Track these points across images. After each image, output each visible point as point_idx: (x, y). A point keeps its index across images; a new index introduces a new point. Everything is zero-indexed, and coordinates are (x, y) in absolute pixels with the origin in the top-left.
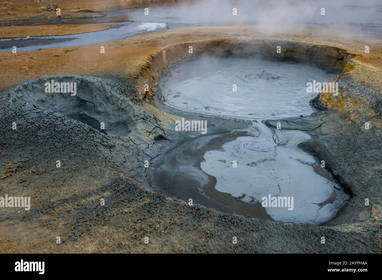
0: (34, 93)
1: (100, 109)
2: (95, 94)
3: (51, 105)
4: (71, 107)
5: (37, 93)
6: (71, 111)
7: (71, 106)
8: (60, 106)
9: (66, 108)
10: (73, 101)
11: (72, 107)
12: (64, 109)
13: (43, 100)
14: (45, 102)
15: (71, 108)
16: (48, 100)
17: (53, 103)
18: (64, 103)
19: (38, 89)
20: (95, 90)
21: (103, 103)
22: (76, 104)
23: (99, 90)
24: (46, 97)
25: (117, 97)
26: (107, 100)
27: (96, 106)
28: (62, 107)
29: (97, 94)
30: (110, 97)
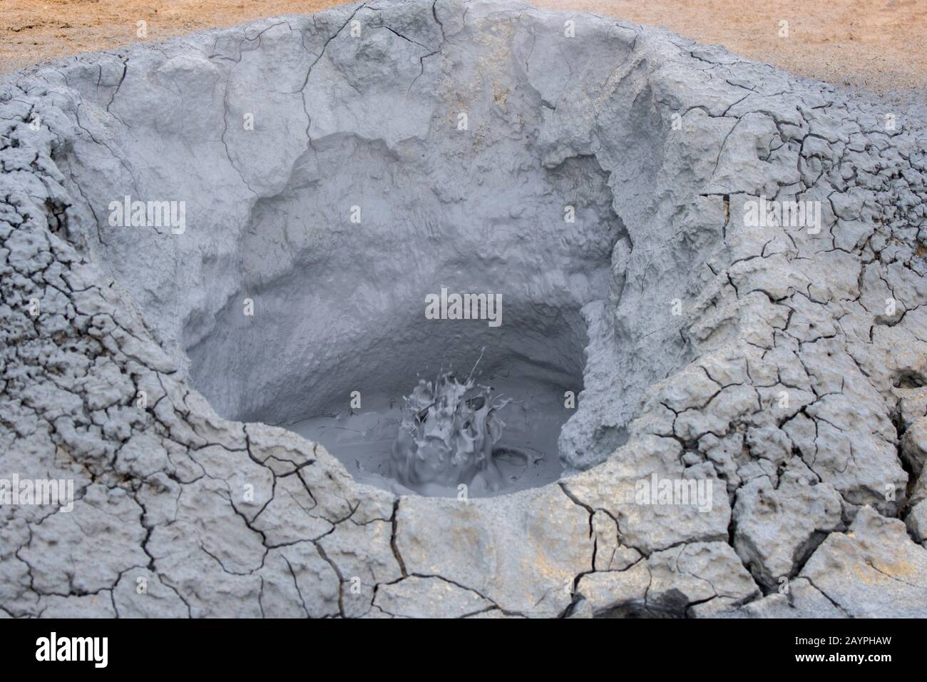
0: (356, 86)
1: (630, 308)
3: (436, 193)
4: (566, 248)
5: (373, 90)
6: (556, 278)
7: (568, 242)
8: (496, 221)
9: (533, 251)
10: (591, 211)
11: (572, 254)
12: (517, 253)
13: (391, 144)
14: (407, 167)
15: (567, 260)
16: (432, 156)
17: (457, 187)
18: (531, 211)
19: (386, 69)
21: (663, 269)
22: (596, 238)
23: (688, 170)
24: (422, 132)
25: (728, 249)
26: (683, 258)
27: (631, 278)
28: (503, 232)
29: (668, 195)
30: (703, 237)
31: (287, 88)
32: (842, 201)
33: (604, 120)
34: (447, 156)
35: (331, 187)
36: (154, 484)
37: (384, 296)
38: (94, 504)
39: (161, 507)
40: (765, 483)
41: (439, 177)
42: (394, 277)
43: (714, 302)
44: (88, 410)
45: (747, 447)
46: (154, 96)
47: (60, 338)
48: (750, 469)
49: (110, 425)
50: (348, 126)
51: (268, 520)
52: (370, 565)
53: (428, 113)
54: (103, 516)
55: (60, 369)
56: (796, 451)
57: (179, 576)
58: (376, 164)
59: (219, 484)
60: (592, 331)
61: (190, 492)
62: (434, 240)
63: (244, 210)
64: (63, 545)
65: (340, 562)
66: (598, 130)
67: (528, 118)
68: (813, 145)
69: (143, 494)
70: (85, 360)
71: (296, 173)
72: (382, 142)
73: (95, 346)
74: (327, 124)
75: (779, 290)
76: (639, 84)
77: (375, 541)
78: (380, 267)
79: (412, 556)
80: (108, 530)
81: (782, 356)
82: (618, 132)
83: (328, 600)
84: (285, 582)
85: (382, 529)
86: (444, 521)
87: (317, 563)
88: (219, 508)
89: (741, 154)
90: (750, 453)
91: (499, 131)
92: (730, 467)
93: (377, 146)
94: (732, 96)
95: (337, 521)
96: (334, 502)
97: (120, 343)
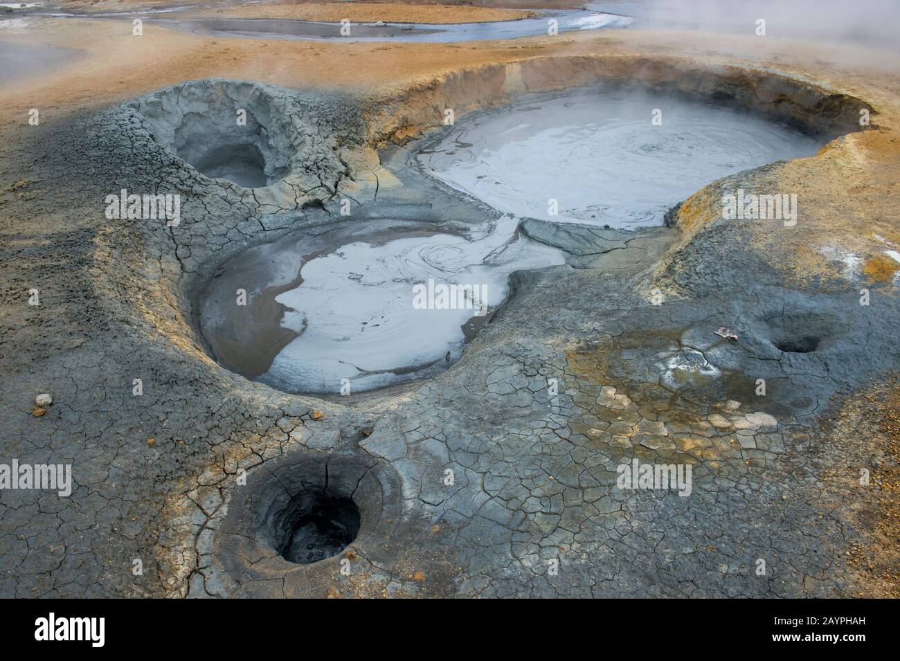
0: (190, 101)
1: (271, 142)
2: (271, 116)
3: (213, 123)
5: (194, 101)
6: (245, 138)
8: (228, 127)
13: (201, 113)
14: (206, 118)
15: (246, 134)
16: (211, 115)
17: (218, 121)
19: (196, 96)
20: (273, 110)
21: (278, 133)
23: (278, 111)
24: (207, 110)
25: (295, 127)
26: (283, 130)
27: (269, 135)
28: (230, 130)
29: (274, 117)
30: (287, 125)
31: (174, 103)
32: (311, 114)
33: (250, 102)
34: (213, 114)
35: (189, 124)
36: (202, 195)
37: (206, 147)
38: (191, 202)
39: (206, 200)
40: (324, 173)
41: (213, 119)
42: (208, 143)
43: (296, 138)
44: (182, 181)
45: (318, 167)
46: (148, 108)
47: (168, 165)
48: (320, 172)
49: (189, 184)
50: (190, 110)
51: (229, 198)
52: (253, 205)
53: (207, 105)
54: (194, 204)
55: (171, 173)
56: (326, 166)
57: (216, 214)
58: (198, 118)
59: (215, 193)
60: (260, 148)
61: (210, 196)
62: (215, 133)
63: (173, 132)
64: (189, 212)
65: (248, 205)
66: (249, 105)
67: (230, 104)
68: (302, 103)
69: (201, 198)
70: (176, 170)
71: (182, 122)
72: (199, 113)
73: (177, 167)
74: (186, 110)
75: (310, 133)
76: (258, 93)
77: (251, 199)
78: (204, 141)
79: (260, 201)
80: (197, 207)
81: (316, 147)
82: (254, 105)
83: (248, 213)
84: (238, 211)
85: (251, 196)
86: (264, 192)
87: (243, 206)
88: (218, 198)
89: (290, 106)
90: (319, 168)
91: (224, 108)
92: (316, 172)
93: (198, 114)
94: (281, 94)
95: (242, 196)
96: (240, 192)
97: (182, 165)
